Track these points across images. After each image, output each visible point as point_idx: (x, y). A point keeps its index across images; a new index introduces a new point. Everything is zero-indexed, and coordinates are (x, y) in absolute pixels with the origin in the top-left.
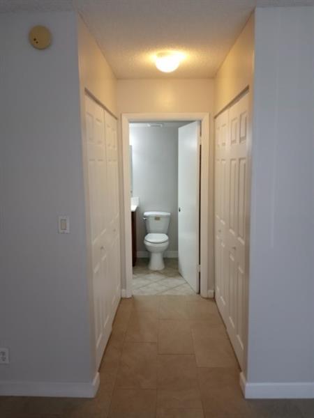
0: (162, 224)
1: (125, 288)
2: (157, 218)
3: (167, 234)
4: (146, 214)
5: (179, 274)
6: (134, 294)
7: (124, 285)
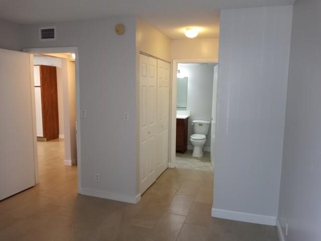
0: (204, 129)
1: (171, 162)
2: (201, 125)
3: (206, 136)
4: (194, 121)
5: (210, 161)
6: (176, 166)
7: (169, 160)
